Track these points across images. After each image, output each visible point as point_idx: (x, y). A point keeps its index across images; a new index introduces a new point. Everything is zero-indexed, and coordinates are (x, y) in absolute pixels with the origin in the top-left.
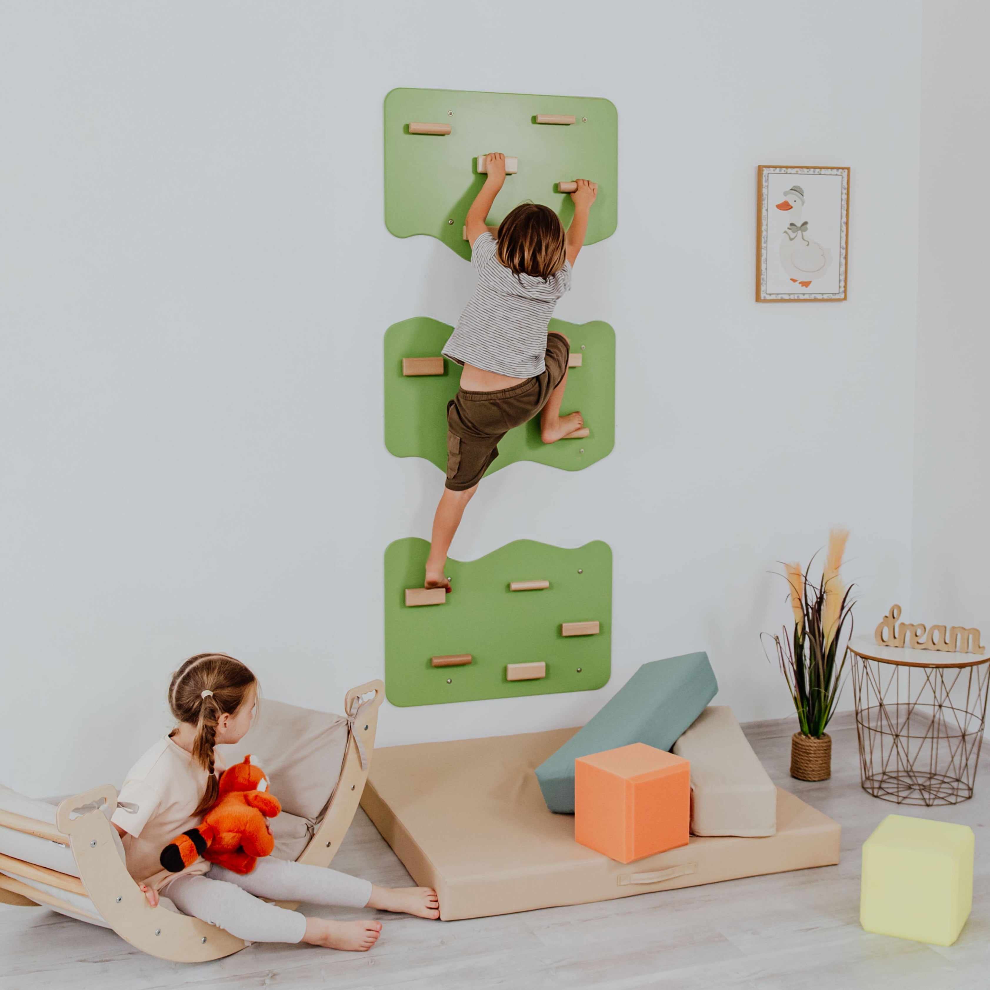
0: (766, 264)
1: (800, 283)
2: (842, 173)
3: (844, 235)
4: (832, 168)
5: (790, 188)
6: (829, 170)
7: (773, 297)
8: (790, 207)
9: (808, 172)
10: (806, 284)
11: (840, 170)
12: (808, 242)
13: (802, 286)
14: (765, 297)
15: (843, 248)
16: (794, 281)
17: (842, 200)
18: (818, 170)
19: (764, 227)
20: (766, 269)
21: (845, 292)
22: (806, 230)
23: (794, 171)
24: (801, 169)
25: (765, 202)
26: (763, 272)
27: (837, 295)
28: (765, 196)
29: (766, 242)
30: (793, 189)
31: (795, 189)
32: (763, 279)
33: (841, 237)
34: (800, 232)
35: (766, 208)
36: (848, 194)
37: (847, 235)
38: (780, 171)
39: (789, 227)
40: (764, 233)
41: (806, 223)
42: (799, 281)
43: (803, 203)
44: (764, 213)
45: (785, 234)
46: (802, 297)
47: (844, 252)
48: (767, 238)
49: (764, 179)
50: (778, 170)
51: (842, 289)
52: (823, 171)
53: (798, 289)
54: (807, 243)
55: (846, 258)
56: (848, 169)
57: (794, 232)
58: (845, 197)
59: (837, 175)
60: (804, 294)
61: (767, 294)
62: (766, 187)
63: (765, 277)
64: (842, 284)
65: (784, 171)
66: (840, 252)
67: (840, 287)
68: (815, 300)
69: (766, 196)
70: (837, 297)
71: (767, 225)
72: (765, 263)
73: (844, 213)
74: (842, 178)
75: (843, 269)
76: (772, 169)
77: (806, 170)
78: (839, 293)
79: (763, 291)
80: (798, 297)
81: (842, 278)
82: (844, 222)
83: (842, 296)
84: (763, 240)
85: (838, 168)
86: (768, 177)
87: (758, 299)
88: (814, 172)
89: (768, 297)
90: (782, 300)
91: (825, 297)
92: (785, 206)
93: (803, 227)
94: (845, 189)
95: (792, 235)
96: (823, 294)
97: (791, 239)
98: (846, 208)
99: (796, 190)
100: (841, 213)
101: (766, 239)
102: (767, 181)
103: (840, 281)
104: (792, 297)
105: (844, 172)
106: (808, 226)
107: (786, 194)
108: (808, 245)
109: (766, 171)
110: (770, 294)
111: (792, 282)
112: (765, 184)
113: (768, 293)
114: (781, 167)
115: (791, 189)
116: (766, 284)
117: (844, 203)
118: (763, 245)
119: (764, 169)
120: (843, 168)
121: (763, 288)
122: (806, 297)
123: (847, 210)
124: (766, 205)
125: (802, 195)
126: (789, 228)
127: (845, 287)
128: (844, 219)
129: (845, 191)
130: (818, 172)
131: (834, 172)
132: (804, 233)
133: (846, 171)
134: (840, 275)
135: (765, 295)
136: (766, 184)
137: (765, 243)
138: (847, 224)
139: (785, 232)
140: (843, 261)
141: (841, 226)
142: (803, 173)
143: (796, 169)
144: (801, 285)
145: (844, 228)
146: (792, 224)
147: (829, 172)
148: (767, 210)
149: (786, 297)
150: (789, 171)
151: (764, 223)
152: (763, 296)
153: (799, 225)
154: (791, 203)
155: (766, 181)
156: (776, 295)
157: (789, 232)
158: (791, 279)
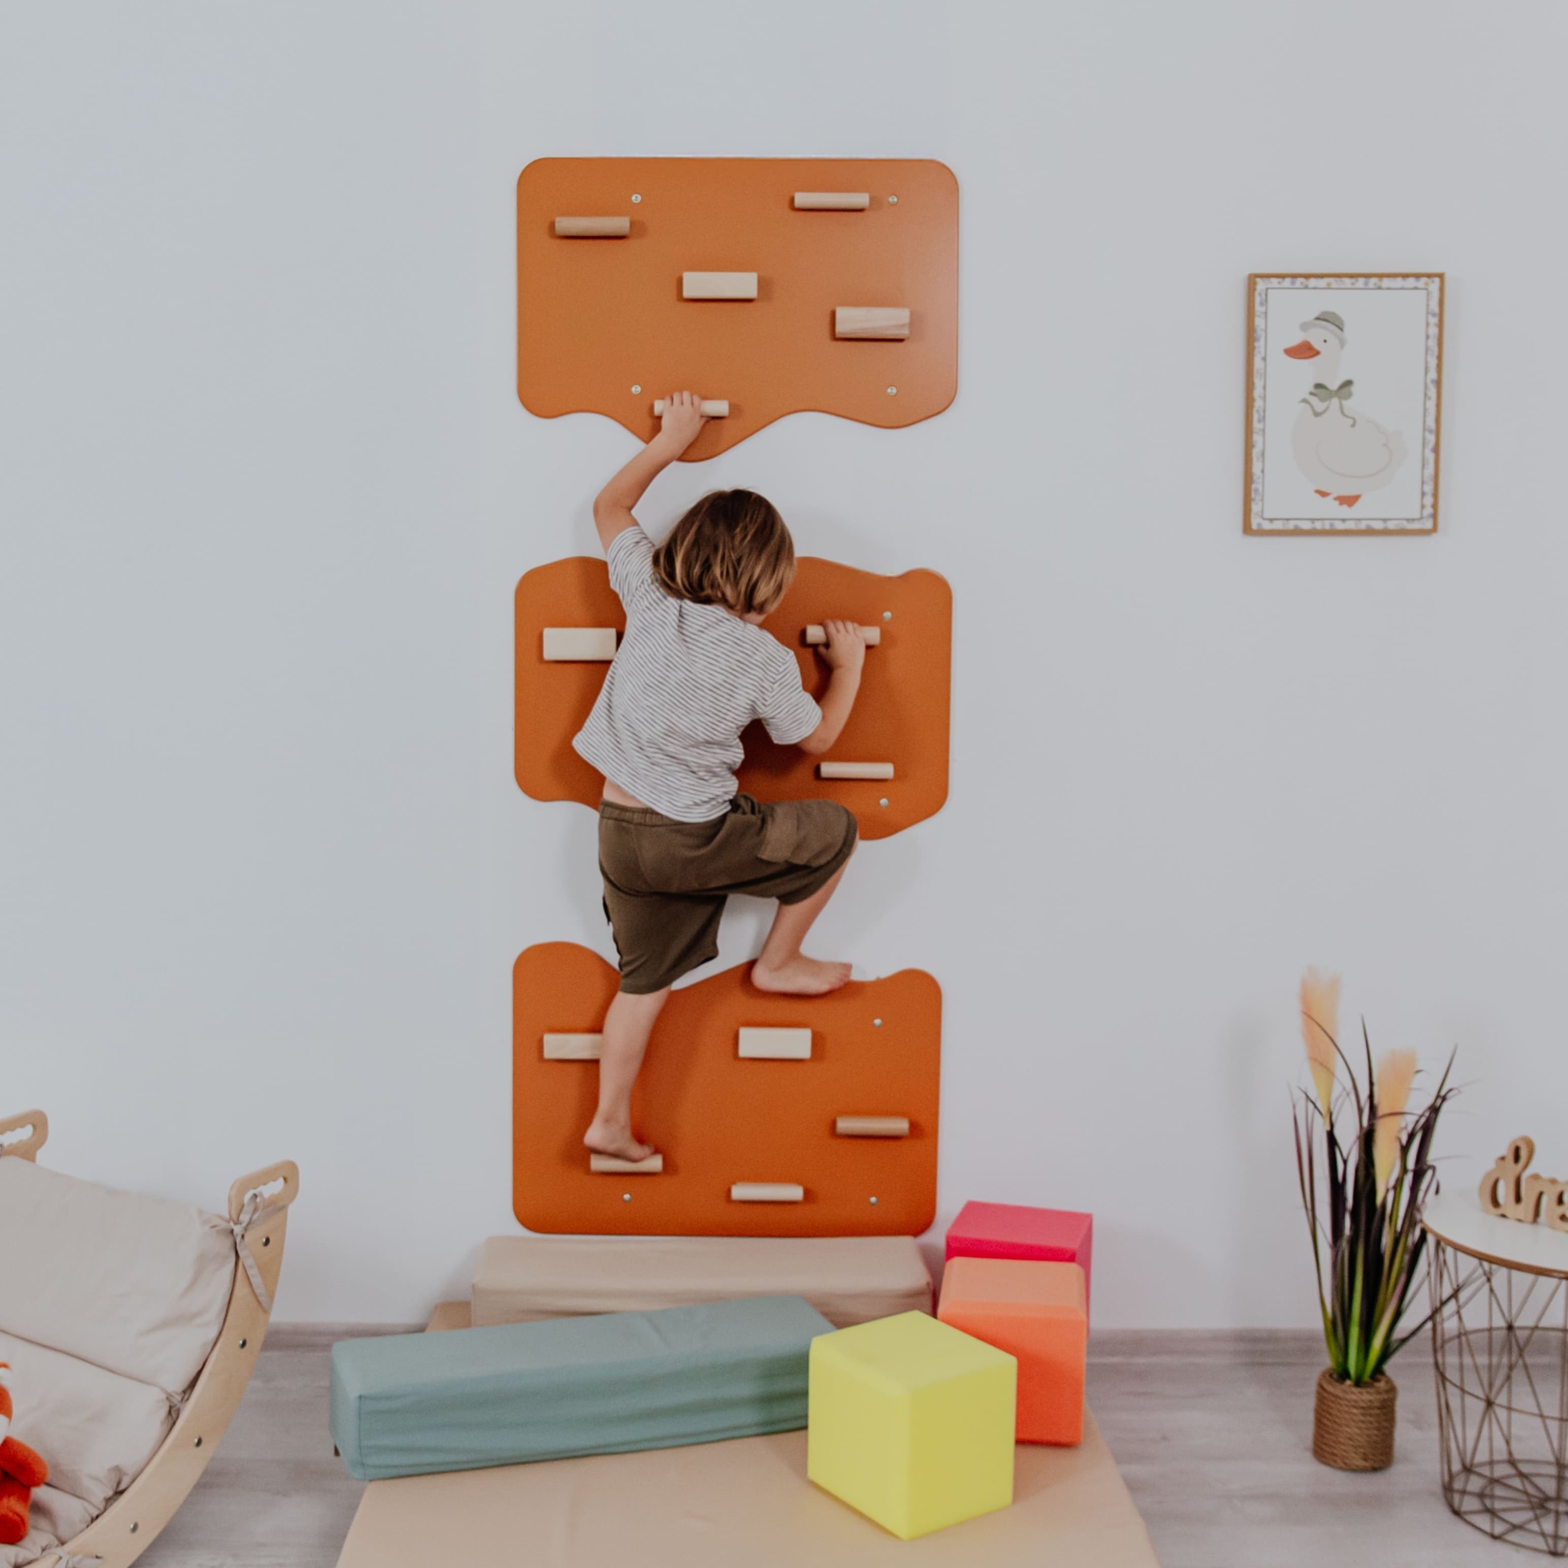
0: (1263, 462)
1: (1336, 499)
2: (1427, 284)
3: (1431, 405)
4: (1405, 276)
5: (1316, 314)
6: (1400, 279)
7: (1278, 525)
8: (1314, 353)
9: (1353, 284)
10: (1349, 501)
11: (1424, 280)
12: (1354, 419)
13: (1341, 504)
14: (1259, 525)
15: (1430, 431)
16: (1323, 494)
17: (1427, 337)
18: (1374, 281)
19: (1257, 392)
20: (1263, 471)
21: (1434, 516)
22: (1349, 395)
23: (1323, 283)
24: (1338, 279)
25: (1259, 345)
26: (1255, 478)
27: (1416, 522)
28: (1260, 332)
29: (1262, 420)
30: (1322, 317)
31: (1326, 317)
32: (1256, 490)
33: (1425, 410)
34: (1335, 401)
35: (1263, 355)
36: (1440, 325)
37: (1438, 406)
38: (1293, 283)
39: (1313, 390)
40: (1258, 404)
41: (1348, 383)
42: (1335, 495)
43: (1342, 343)
44: (1258, 363)
45: (1303, 405)
46: (1339, 526)
47: (1431, 438)
48: (1264, 411)
49: (1258, 299)
50: (1287, 282)
51: (1429, 510)
52: (1386, 282)
53: (1330, 509)
54: (1351, 422)
55: (1436, 449)
56: (1441, 276)
57: (1323, 400)
58: (1434, 331)
59: (1416, 288)
60: (1344, 520)
61: (1264, 519)
62: (1263, 316)
63: (1260, 487)
64: (1429, 500)
65: (1302, 283)
66: (1424, 439)
67: (1423, 507)
68: (1370, 532)
69: (1263, 333)
70: (1416, 526)
71: (1265, 388)
72: (1261, 459)
73: (1433, 362)
74: (1428, 294)
75: (1430, 471)
76: (1275, 281)
77: (1347, 282)
78: (1421, 518)
79: (1257, 514)
80: (1332, 525)
81: (1429, 488)
82: (1432, 381)
83: (1429, 525)
84: (1256, 417)
85: (1418, 276)
86: (1266, 295)
87: (1247, 529)
88: (1366, 284)
89: (1267, 526)
90: (1297, 532)
91: (1391, 525)
92: (1305, 351)
93: (1345, 390)
94: (1434, 315)
95: (1319, 406)
96: (1385, 520)
97: (1317, 414)
98: (1436, 353)
99: (1328, 319)
100: (1426, 363)
101: (1262, 414)
102: (1265, 303)
103: (1423, 494)
104: (1318, 525)
105: (1433, 282)
106: (1354, 389)
107: (1305, 327)
108: (1353, 426)
109: (1261, 285)
110: (1271, 520)
111: (1318, 496)
112: (1259, 309)
113: (1266, 516)
114: (1294, 276)
115: (1318, 319)
116: (1262, 500)
117: (1433, 343)
118: (1257, 426)
119: (1258, 280)
120: (1429, 276)
121: (1255, 508)
122: (1350, 525)
123: (1440, 358)
124: (1262, 350)
125: (1341, 329)
126: (1312, 394)
127: (1435, 506)
128: (1433, 375)
129: (1434, 320)
130: (1375, 284)
131: (1411, 282)
132: (1344, 402)
133: (1437, 280)
134: (1423, 483)
135: (1259, 520)
136: (1263, 309)
137: (1259, 421)
138: (1438, 383)
139: (1305, 401)
140: (1431, 456)
141: (1426, 388)
142: (1343, 286)
143: (1326, 280)
144: (1337, 503)
145: (1432, 392)
146: (1319, 386)
147: (1399, 282)
148: (1264, 359)
149: (1306, 526)
150: (1313, 282)
151: (1258, 383)
152: (1255, 523)
153: (1334, 385)
154: (1317, 345)
155: (1261, 304)
156: (1285, 521)
157: (1314, 400)
158: (1319, 492)
